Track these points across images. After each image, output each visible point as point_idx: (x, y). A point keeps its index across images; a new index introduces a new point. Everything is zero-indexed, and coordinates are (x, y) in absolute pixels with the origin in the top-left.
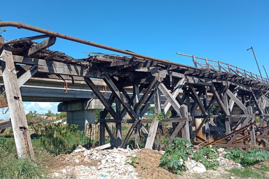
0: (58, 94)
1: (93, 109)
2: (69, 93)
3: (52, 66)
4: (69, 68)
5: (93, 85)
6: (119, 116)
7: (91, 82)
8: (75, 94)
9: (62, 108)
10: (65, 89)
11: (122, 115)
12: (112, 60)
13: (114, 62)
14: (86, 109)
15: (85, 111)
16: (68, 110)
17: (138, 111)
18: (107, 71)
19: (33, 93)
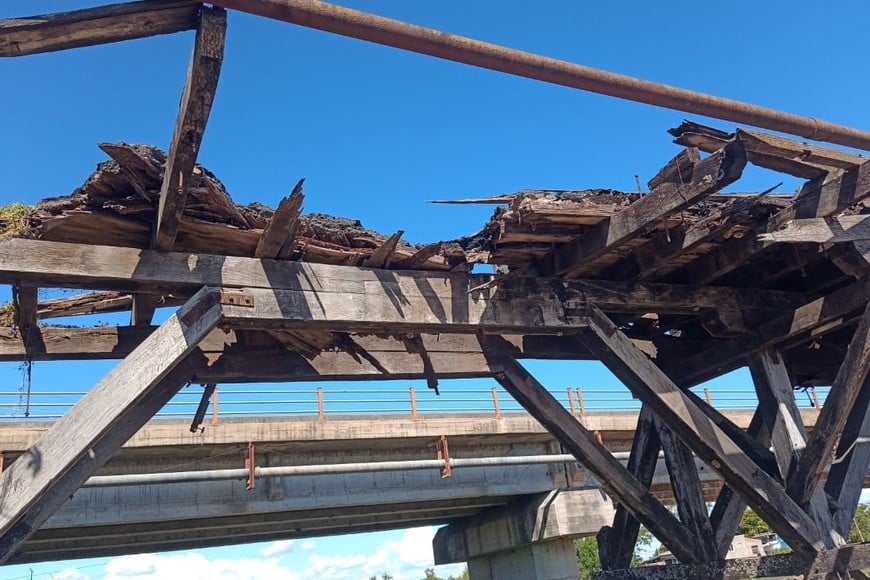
0: (420, 488)
1: (566, 536)
2: (459, 477)
3: (299, 288)
4: (388, 292)
5: (538, 392)
6: (702, 542)
7: (524, 375)
8: (482, 481)
9: (446, 548)
10: (440, 462)
11: (720, 535)
12: (608, 210)
13: (626, 214)
14: (535, 538)
15: (536, 551)
16: (471, 554)
17: (818, 498)
18: (595, 292)
19: (328, 494)
